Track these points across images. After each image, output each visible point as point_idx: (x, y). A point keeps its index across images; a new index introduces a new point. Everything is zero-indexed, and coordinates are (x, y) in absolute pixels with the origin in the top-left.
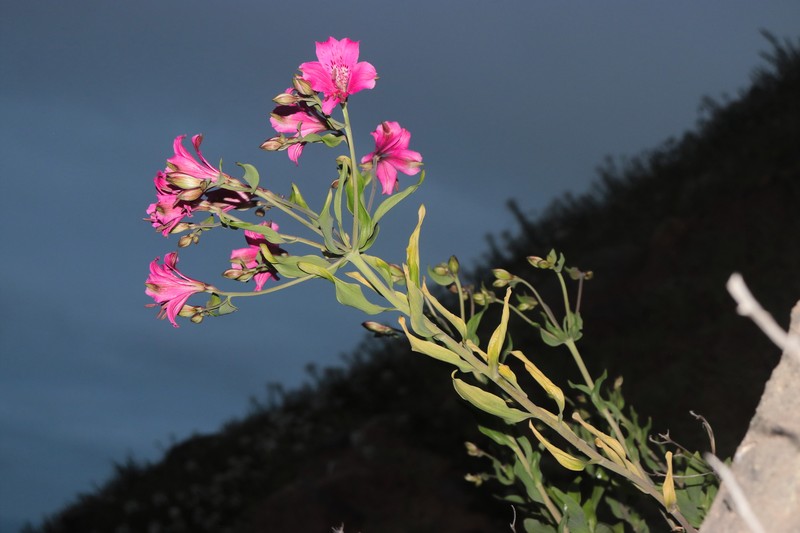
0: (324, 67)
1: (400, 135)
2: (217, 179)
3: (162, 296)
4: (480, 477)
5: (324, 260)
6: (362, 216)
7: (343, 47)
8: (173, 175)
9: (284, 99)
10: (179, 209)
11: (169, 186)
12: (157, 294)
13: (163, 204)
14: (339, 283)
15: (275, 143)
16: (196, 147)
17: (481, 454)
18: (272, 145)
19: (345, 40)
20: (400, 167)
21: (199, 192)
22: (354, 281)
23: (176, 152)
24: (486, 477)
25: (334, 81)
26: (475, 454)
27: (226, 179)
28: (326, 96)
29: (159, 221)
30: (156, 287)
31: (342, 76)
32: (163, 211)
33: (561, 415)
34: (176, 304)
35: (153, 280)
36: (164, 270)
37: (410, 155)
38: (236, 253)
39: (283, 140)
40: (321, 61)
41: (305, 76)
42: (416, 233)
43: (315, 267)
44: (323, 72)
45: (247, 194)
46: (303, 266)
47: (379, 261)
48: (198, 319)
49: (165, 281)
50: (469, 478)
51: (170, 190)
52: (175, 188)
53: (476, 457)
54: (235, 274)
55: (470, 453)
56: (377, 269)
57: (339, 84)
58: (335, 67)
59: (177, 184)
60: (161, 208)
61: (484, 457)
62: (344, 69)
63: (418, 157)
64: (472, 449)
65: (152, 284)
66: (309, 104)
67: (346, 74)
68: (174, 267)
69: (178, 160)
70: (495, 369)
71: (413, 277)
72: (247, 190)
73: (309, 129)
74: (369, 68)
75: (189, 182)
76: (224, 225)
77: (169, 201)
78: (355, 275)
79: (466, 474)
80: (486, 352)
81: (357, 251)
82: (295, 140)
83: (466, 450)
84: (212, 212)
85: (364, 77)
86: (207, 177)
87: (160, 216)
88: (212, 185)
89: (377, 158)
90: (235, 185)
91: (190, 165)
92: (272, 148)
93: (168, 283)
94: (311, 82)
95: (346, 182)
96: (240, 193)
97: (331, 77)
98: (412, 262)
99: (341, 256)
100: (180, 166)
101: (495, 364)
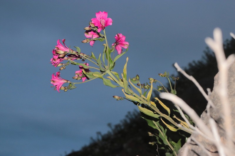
0: (98, 19)
1: (122, 37)
2: (69, 51)
3: (55, 84)
4: (153, 143)
5: (100, 73)
6: (110, 61)
7: (103, 14)
8: (57, 50)
9: (87, 28)
10: (59, 59)
11: (56, 53)
12: (54, 83)
13: (55, 58)
14: (104, 79)
15: (86, 41)
16: (63, 42)
17: (153, 135)
18: (85, 41)
19: (104, 12)
20: (123, 46)
21: (64, 55)
22: (109, 79)
23: (58, 44)
24: (155, 143)
25: (101, 23)
26: (151, 135)
27: (71, 51)
28: (99, 27)
29: (54, 63)
30: (54, 81)
31: (103, 22)
32: (55, 60)
33: (169, 116)
34: (59, 86)
35: (53, 79)
36: (56, 77)
37: (125, 43)
38: (77, 72)
39: (88, 40)
40: (97, 18)
41: (93, 22)
42: (126, 65)
43: (97, 75)
44: (98, 21)
45: (78, 55)
46: (94, 75)
47: (116, 73)
48: (66, 90)
49: (56, 80)
50: (150, 143)
51: (56, 54)
52: (58, 54)
53: (151, 136)
54: (76, 78)
55: (150, 135)
56: (115, 75)
57: (102, 24)
58: (101, 19)
59: (58, 53)
60: (54, 59)
61: (154, 136)
62: (103, 20)
63: (128, 43)
64: (150, 134)
65: (52, 80)
66: (94, 30)
67: (104, 21)
68: (59, 76)
69: (58, 46)
70: (149, 103)
71: (125, 77)
72: (77, 54)
73: (95, 37)
74: (110, 19)
75: (61, 52)
76: (72, 64)
77: (56, 57)
78: (109, 77)
79: (149, 142)
80: (147, 98)
81: (109, 70)
82: (91, 40)
83: (148, 134)
84: (69, 60)
85: (109, 22)
86: (66, 51)
87: (54, 61)
88: (67, 53)
89: (115, 44)
90: (74, 53)
91: (62, 48)
92: (85, 42)
93: (57, 80)
94: (94, 24)
95: (106, 51)
96: (76, 55)
97: (100, 22)
98: (125, 73)
99: (104, 72)
100: (59, 48)
101: (149, 101)
